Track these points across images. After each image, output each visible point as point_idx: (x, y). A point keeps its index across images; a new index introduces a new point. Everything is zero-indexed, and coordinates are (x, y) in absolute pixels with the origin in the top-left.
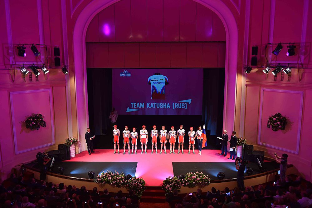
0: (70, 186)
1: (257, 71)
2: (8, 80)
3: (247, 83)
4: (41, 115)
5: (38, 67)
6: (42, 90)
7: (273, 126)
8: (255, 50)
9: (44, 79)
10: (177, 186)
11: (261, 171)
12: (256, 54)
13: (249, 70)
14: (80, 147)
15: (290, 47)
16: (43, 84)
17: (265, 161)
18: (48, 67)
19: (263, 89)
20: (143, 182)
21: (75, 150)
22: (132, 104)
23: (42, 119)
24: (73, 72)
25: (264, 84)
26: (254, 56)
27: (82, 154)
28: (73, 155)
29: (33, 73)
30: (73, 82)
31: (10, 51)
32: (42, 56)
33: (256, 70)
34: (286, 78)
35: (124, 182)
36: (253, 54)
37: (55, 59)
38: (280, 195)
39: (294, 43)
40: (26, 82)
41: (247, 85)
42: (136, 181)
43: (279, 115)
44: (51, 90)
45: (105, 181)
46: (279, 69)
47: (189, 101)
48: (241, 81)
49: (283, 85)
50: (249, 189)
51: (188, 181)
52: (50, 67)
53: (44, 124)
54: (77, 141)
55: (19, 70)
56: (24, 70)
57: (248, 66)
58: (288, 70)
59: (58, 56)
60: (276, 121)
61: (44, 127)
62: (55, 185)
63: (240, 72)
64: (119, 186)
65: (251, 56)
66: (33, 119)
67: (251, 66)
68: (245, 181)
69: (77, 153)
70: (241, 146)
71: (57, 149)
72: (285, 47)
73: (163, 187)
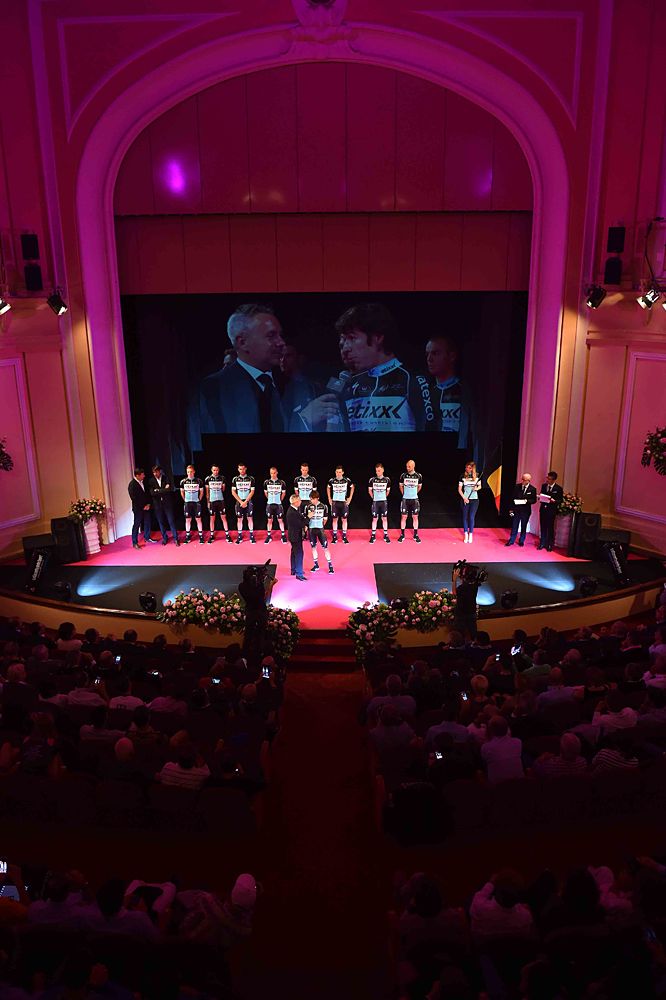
0: (92, 633)
1: (620, 302)
3: (592, 336)
7: (658, 461)
8: (617, 238)
10: (388, 627)
11: (617, 586)
12: (621, 250)
13: (597, 297)
14: (112, 525)
17: (631, 557)
18: (7, 293)
19: (634, 354)
20: (294, 619)
21: (100, 534)
24: (80, 308)
25: (640, 338)
26: (614, 255)
27: (120, 545)
28: (93, 547)
30: (82, 338)
33: (618, 297)
36: (609, 250)
37: (27, 269)
41: (589, 343)
42: (274, 617)
44: (18, 362)
45: (185, 617)
48: (573, 332)
51: (419, 613)
52: (14, 294)
53: (5, 462)
54: (102, 509)
57: (593, 288)
59: (34, 261)
61: (7, 469)
62: (49, 631)
63: (574, 305)
64: (226, 631)
65: (605, 256)
67: (604, 286)
69: (106, 542)
70: (567, 518)
71: (48, 531)
73: (349, 630)
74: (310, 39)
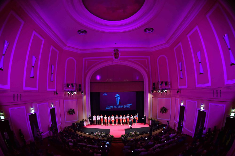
0: (85, 136)
1: (156, 92)
2: (63, 95)
3: (153, 96)
4: (73, 109)
5: (73, 92)
6: (74, 100)
7: (162, 112)
8: (154, 84)
9: (75, 96)
10: (127, 137)
11: (158, 129)
12: (155, 86)
13: (153, 91)
15: (165, 82)
16: (74, 98)
17: (159, 125)
19: (158, 98)
20: (113, 136)
21: (86, 123)
22: (108, 106)
23: (74, 111)
24: (85, 94)
25: (158, 96)
28: (85, 125)
29: (71, 94)
30: (85, 97)
31: (65, 86)
32: (75, 87)
33: (155, 91)
34: (165, 94)
35: (105, 136)
36: (154, 86)
37: (79, 89)
39: (166, 81)
40: (69, 97)
41: (152, 97)
42: (110, 136)
43: (164, 107)
44: (77, 100)
45: (98, 135)
46: (163, 91)
47: (131, 105)
48: (150, 96)
49: (165, 96)
50: (154, 135)
51: (131, 135)
52: (77, 92)
53: (75, 113)
54: (86, 120)
55: (67, 92)
56: (68, 92)
57: (152, 90)
58: (166, 91)
60: (163, 110)
62: (79, 135)
63: (150, 93)
64: (103, 137)
65: (153, 86)
66: (71, 110)
68: (152, 133)
69: (87, 124)
70: (151, 121)
71: (79, 122)
72: (164, 83)
73: (121, 138)
74: (115, 62)
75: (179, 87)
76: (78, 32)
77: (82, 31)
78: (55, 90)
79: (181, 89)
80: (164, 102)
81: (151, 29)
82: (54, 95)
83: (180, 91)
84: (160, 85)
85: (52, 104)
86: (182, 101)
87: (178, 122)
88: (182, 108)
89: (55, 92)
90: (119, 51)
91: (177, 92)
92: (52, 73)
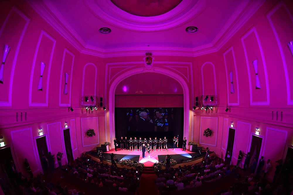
2: (80, 112)
5: (93, 107)
6: (94, 118)
7: (206, 135)
8: (197, 99)
9: (95, 113)
10: (160, 166)
11: (200, 156)
12: (198, 101)
13: (195, 108)
14: (111, 146)
15: (211, 97)
16: (94, 115)
17: (202, 151)
19: (201, 117)
20: (143, 165)
21: (109, 148)
23: (94, 131)
24: (108, 109)
25: (202, 115)
27: (112, 150)
28: (108, 150)
29: (91, 110)
30: (108, 114)
31: (82, 99)
32: (95, 101)
33: (198, 108)
34: (211, 111)
35: (133, 164)
36: (196, 100)
37: (101, 103)
38: (207, 165)
39: (213, 96)
40: (88, 114)
41: (194, 116)
42: (139, 164)
43: (208, 129)
44: (97, 118)
45: (123, 163)
46: (208, 108)
48: (191, 114)
49: (210, 115)
52: (98, 107)
53: (94, 134)
54: (109, 143)
55: (85, 108)
56: (87, 108)
57: (194, 106)
58: (211, 108)
60: (207, 132)
63: (191, 109)
64: (131, 166)
65: (196, 102)
66: (90, 131)
67: (196, 106)
70: (192, 146)
71: (101, 147)
72: (209, 97)
73: (153, 167)
74: (147, 69)
75: (229, 104)
76: (100, 31)
77: (105, 30)
78: (69, 105)
79: (232, 107)
80: (208, 123)
81: (194, 28)
82: (69, 111)
83: (230, 109)
84: (205, 100)
85: (66, 124)
86: (232, 122)
87: (226, 149)
88: (232, 131)
89: (69, 108)
90: (152, 55)
91: (226, 111)
92: (66, 84)
